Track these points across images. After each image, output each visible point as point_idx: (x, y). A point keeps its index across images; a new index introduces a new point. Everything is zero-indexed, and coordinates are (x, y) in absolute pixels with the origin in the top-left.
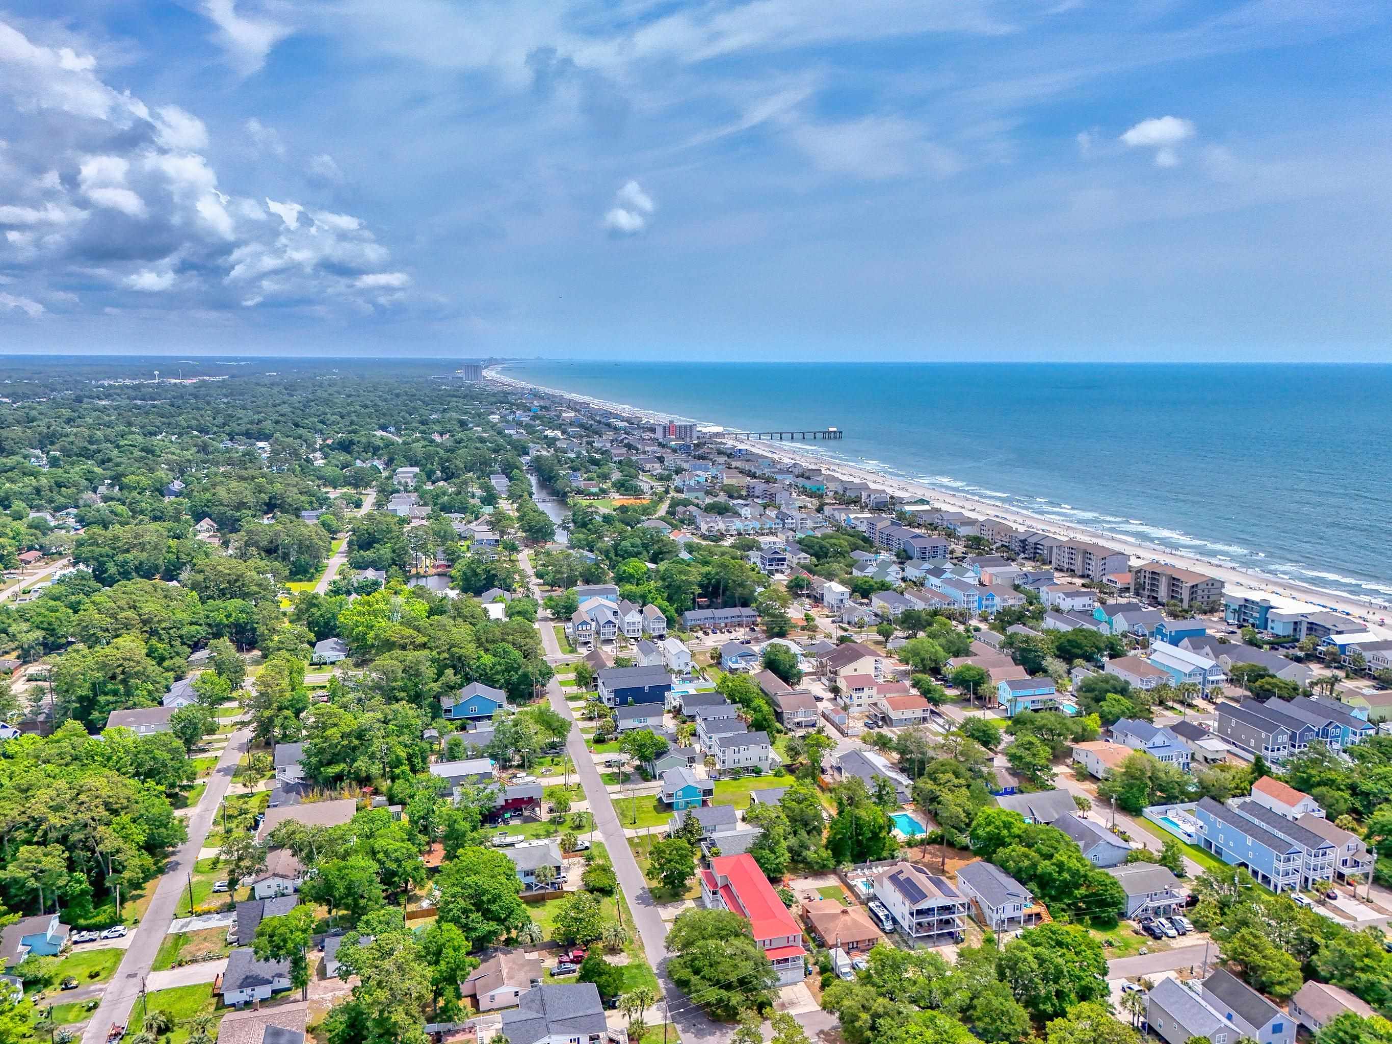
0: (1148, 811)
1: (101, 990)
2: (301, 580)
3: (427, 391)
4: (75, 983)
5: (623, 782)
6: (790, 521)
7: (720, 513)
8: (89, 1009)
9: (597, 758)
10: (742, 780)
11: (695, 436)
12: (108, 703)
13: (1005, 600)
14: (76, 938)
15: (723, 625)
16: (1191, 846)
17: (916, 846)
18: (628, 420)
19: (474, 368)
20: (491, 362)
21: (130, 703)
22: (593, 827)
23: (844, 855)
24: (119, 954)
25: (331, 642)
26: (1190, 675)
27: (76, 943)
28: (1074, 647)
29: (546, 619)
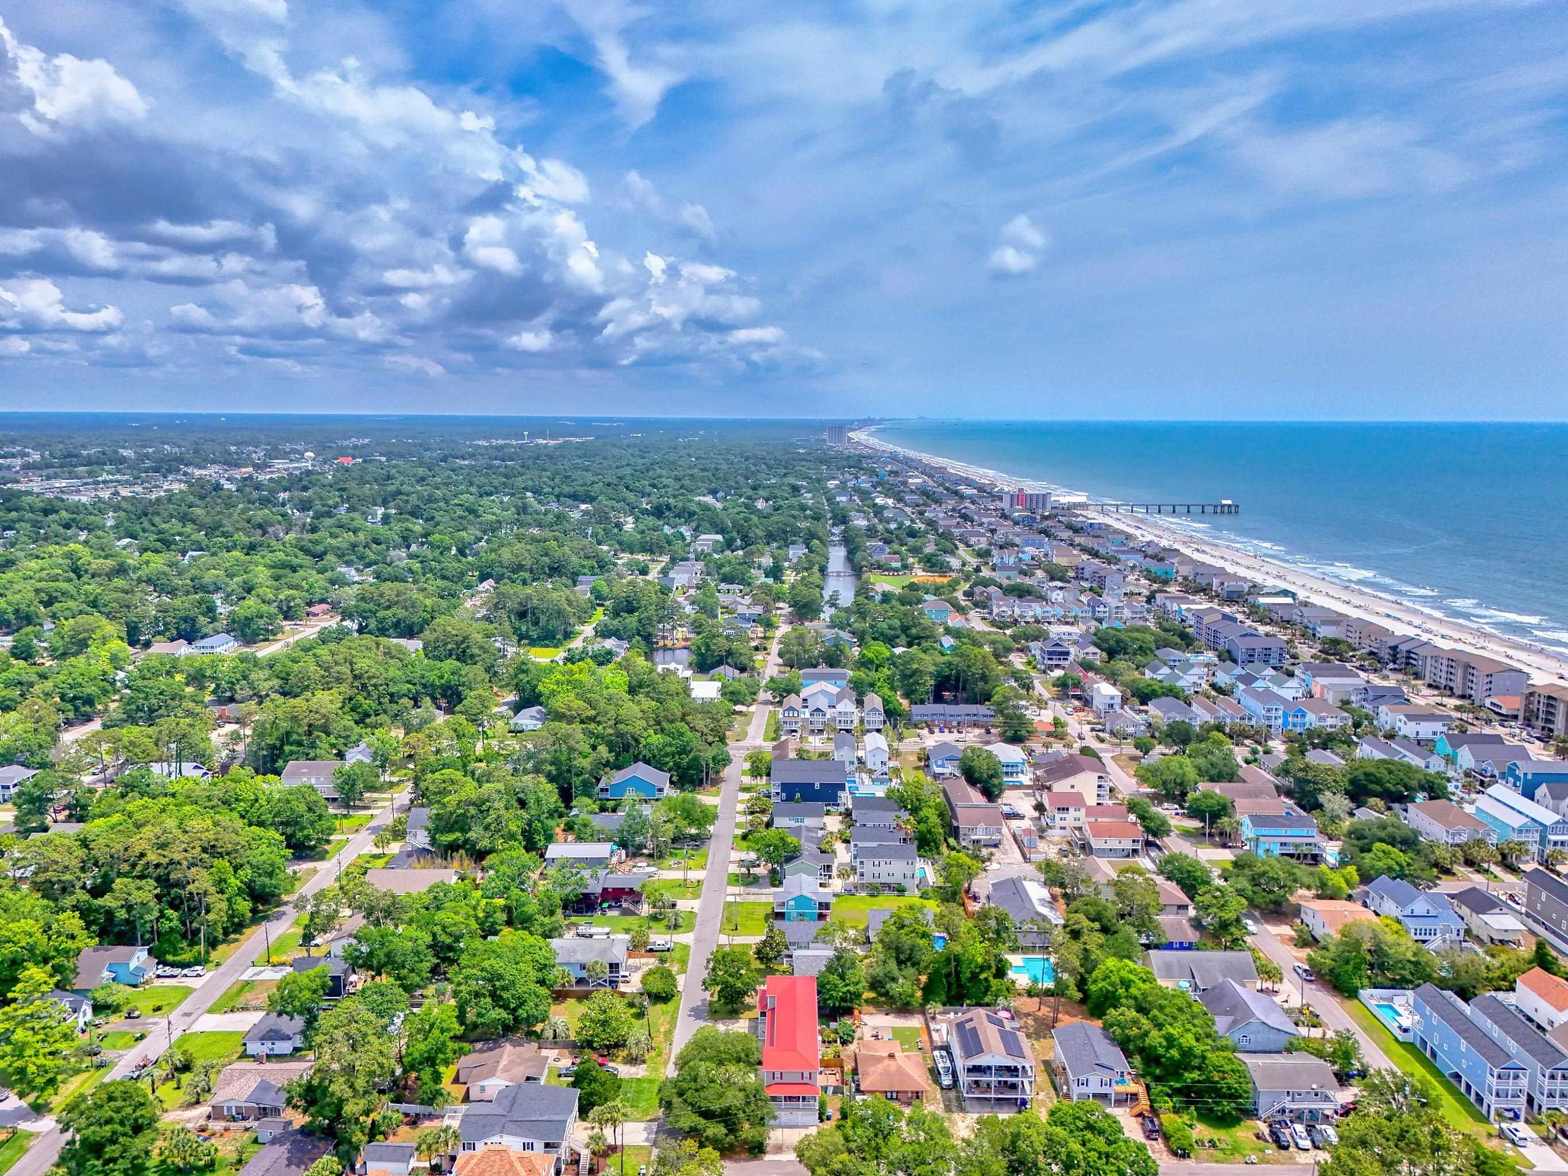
0: (1365, 993)
1: (155, 1024)
2: (547, 646)
3: (778, 455)
4: (137, 1013)
5: (747, 885)
6: (1102, 609)
7: (1020, 597)
8: (137, 1039)
9: (735, 856)
10: (881, 898)
11: (1049, 507)
12: (292, 753)
13: (1321, 719)
14: (159, 972)
15: (955, 724)
16: (1402, 1044)
17: (1037, 995)
18: (981, 489)
19: (839, 428)
20: (864, 424)
21: (312, 755)
22: (690, 928)
23: (938, 994)
24: (189, 991)
25: (533, 711)
26: (1520, 831)
27: (159, 976)
28: (1372, 782)
29: (767, 703)
